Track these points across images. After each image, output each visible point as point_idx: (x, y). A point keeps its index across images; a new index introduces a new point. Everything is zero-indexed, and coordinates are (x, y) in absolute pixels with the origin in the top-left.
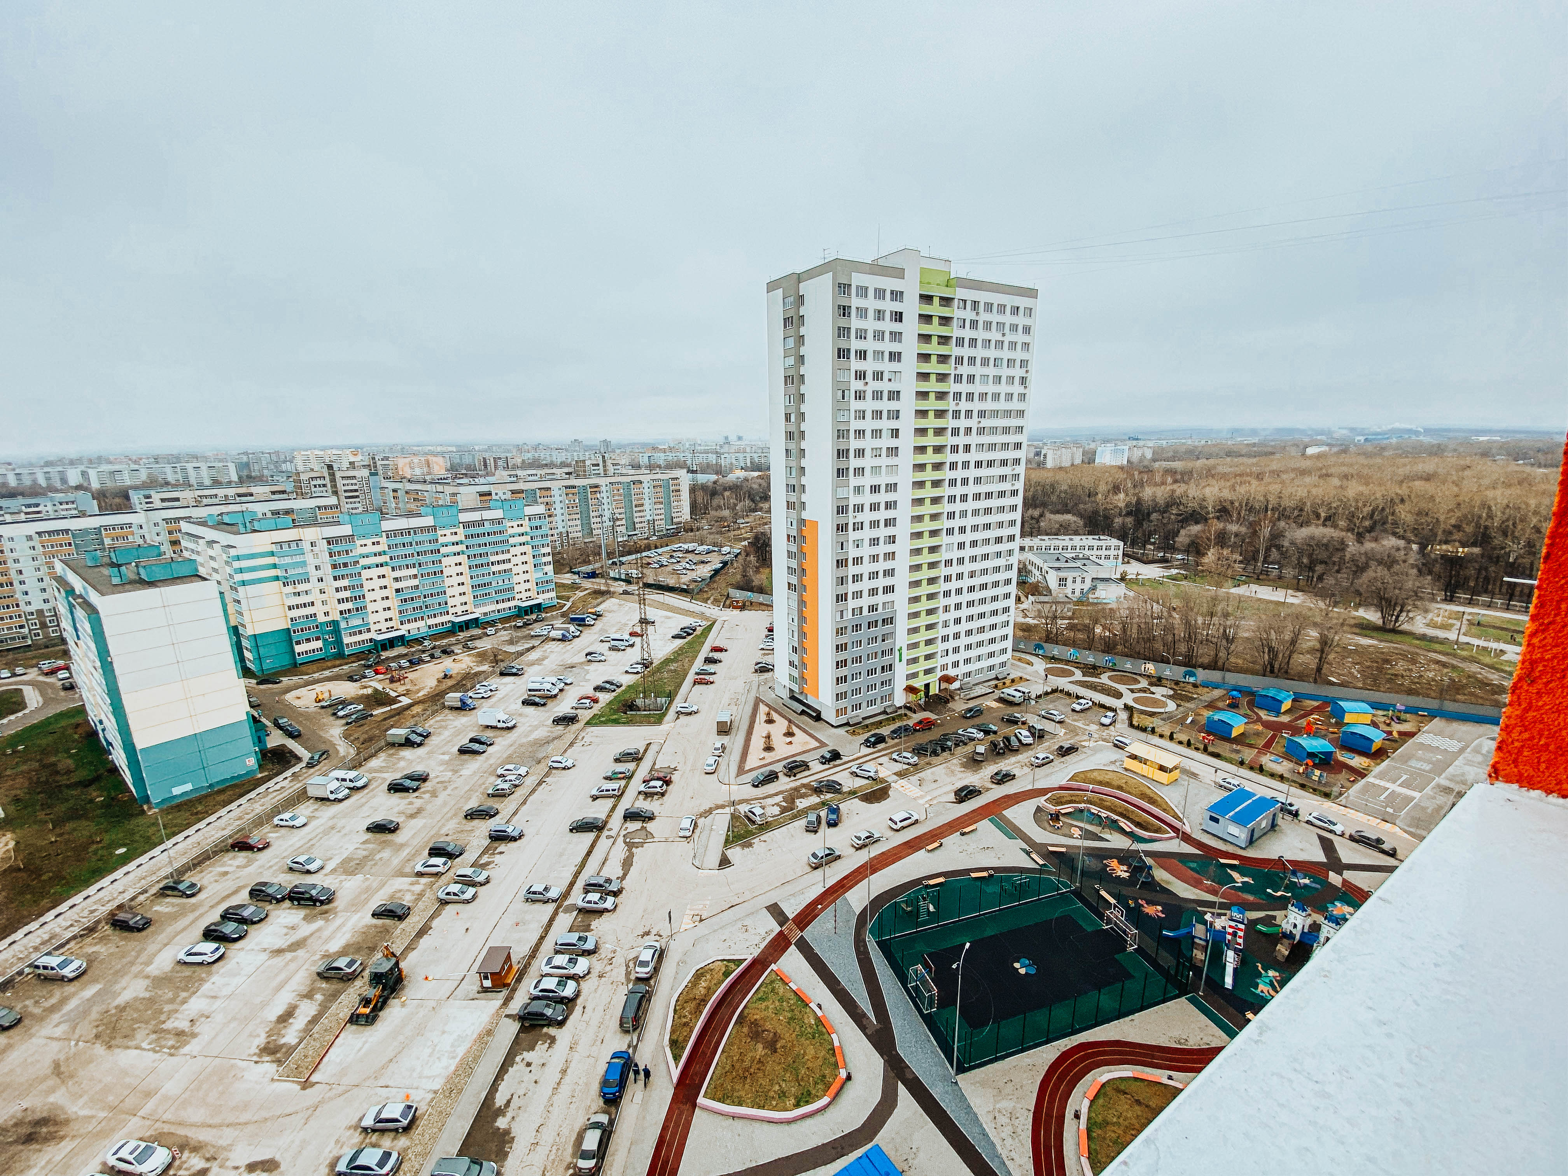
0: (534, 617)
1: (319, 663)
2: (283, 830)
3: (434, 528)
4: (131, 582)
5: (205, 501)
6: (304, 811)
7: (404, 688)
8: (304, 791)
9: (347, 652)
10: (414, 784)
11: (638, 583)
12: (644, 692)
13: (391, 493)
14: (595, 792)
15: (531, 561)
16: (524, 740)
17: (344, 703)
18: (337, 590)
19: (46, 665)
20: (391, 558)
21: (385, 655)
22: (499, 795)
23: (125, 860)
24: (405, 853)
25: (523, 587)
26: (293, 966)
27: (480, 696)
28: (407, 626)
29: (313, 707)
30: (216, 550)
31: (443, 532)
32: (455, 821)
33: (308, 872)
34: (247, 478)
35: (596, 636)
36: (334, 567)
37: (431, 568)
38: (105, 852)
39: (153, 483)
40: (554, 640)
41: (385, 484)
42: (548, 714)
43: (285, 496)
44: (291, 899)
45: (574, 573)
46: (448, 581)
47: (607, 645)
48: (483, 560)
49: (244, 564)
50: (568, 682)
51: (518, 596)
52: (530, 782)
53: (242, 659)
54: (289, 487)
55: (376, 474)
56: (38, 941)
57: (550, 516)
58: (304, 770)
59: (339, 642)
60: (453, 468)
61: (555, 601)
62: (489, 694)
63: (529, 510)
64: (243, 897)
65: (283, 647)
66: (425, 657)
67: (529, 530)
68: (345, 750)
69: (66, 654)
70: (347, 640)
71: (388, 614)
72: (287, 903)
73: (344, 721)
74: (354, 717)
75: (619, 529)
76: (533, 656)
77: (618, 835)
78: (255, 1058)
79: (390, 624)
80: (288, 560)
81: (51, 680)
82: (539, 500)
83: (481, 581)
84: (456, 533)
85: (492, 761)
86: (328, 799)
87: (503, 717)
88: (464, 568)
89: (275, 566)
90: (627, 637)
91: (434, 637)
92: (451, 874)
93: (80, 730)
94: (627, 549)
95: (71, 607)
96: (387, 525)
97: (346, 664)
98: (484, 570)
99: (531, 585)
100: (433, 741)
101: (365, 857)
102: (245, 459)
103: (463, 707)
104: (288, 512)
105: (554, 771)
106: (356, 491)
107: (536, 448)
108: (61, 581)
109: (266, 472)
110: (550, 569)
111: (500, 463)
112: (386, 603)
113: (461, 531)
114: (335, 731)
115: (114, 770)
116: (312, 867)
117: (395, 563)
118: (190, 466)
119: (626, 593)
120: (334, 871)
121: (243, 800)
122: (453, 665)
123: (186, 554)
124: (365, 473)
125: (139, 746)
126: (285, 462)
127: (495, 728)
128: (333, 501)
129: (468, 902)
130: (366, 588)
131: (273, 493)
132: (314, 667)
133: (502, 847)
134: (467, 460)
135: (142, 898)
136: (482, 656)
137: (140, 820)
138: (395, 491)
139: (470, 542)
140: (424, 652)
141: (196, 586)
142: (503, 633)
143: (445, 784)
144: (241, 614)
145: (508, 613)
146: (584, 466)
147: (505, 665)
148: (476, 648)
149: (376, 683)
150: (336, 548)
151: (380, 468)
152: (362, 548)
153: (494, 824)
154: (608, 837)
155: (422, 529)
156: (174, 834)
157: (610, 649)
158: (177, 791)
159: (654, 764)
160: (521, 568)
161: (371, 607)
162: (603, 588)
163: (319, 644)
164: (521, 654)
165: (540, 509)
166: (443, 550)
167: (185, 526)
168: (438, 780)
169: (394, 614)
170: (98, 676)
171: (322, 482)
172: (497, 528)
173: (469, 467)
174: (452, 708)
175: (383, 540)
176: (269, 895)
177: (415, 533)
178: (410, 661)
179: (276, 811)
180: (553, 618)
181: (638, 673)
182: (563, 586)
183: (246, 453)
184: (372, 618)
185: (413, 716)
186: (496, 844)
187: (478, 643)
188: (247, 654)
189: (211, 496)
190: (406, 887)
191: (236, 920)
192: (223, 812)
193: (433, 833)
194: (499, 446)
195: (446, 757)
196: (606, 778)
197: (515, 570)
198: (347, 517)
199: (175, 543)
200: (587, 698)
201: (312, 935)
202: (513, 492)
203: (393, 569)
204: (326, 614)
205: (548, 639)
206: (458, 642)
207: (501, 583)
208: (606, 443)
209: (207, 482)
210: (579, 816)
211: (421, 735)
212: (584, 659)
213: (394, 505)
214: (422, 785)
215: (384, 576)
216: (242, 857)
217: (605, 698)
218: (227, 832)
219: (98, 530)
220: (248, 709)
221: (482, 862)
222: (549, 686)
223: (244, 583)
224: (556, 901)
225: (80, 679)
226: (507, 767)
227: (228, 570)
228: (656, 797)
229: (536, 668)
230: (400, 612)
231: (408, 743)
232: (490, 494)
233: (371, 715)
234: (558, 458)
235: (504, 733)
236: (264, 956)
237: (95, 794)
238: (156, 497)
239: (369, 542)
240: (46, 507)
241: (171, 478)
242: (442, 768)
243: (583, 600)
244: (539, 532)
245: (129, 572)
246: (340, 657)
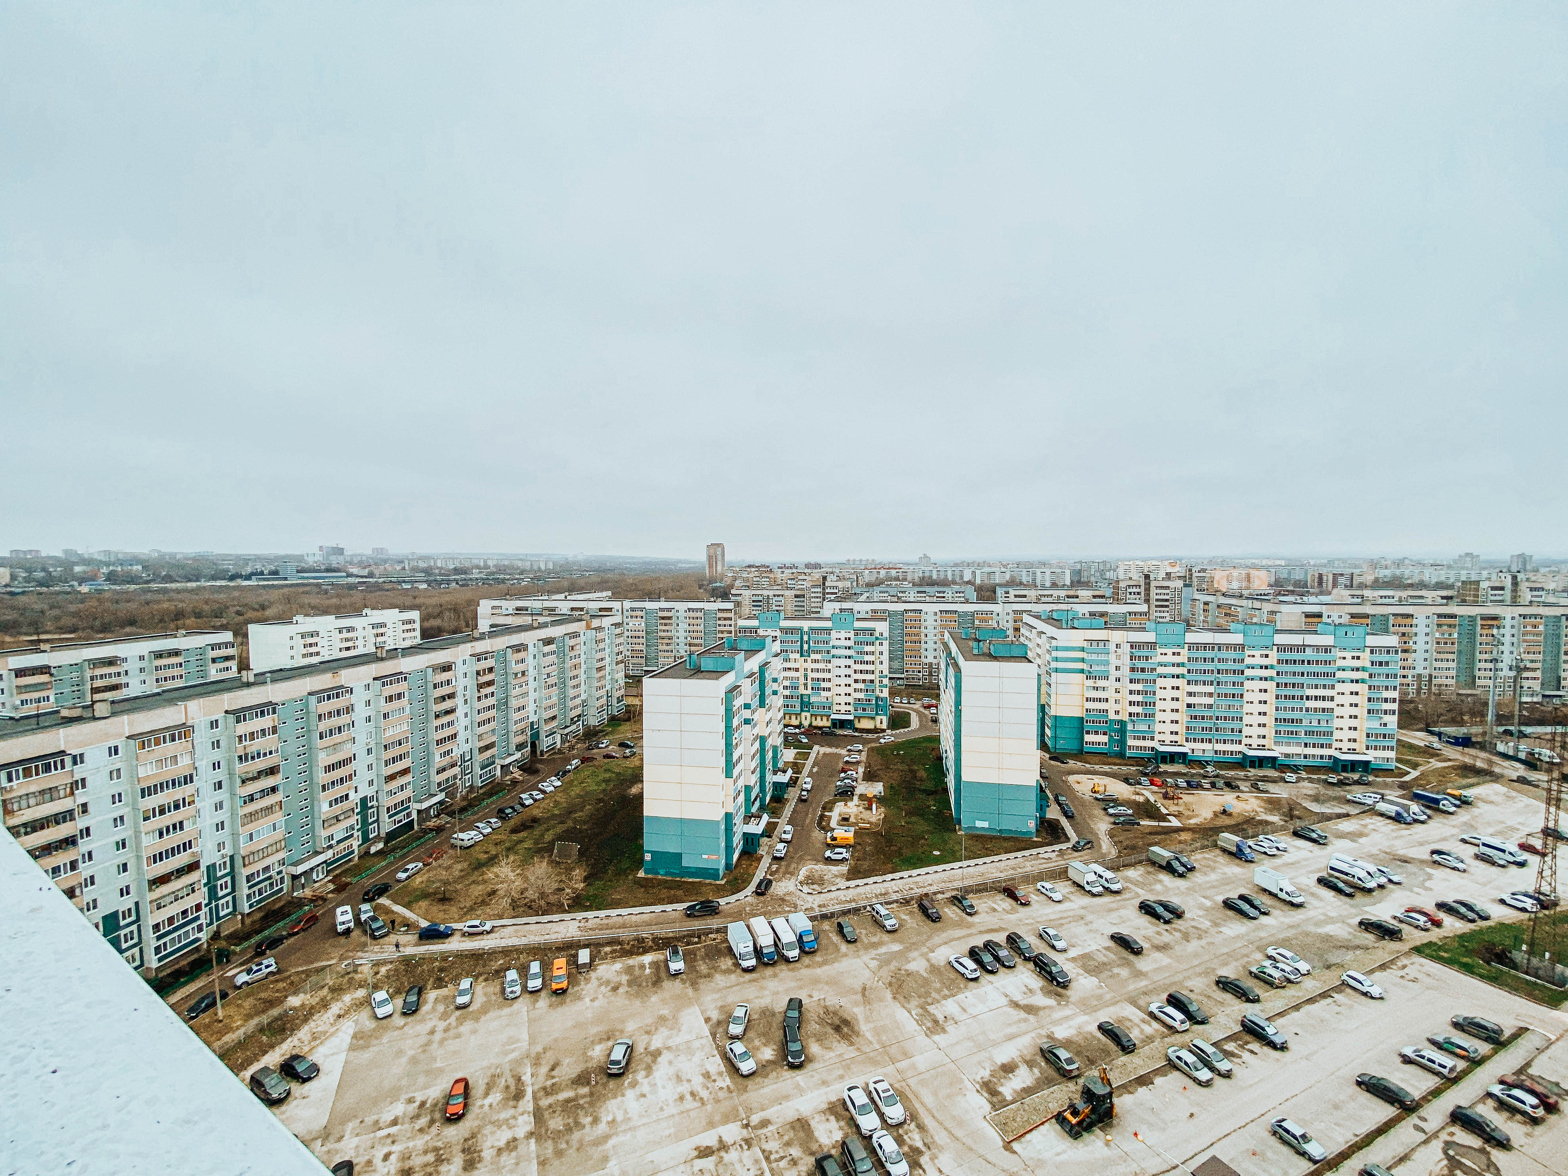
0: (1356, 776)
1: (1103, 756)
2: (1043, 897)
3: (1242, 647)
4: (984, 654)
5: (1044, 599)
6: (1061, 889)
7: (1176, 808)
8: (1065, 871)
9: (1128, 753)
10: (1167, 915)
11: (1549, 771)
12: (1531, 945)
13: (1202, 606)
14: (1409, 1052)
15: (1365, 705)
16: (1312, 929)
17: (1116, 802)
18: (1131, 692)
19: (926, 701)
20: (1189, 671)
21: (1163, 767)
22: (1269, 982)
23: (938, 861)
24: (1143, 983)
25: (1347, 734)
26: (1023, 1026)
27: (1263, 850)
28: (1192, 745)
29: (1088, 795)
30: (1043, 639)
31: (1251, 653)
32: (1205, 980)
33: (1053, 947)
34: (1078, 582)
35: (1455, 831)
36: (1133, 670)
37: (1230, 689)
38: (929, 849)
39: (1013, 583)
40: (1382, 815)
41: (1197, 596)
42: (1354, 911)
43: (1103, 600)
44: (1036, 964)
45: (1432, 733)
46: (1247, 708)
47: (1474, 850)
48: (1297, 692)
49: (1060, 654)
50: (1395, 878)
51: (1336, 745)
52: (1310, 987)
53: (1042, 734)
54: (1108, 592)
55: (1190, 586)
56: (878, 892)
57: (1405, 651)
58: (1070, 851)
59: (1122, 742)
60: (1278, 583)
61: (1393, 765)
62: (1275, 851)
63: (1372, 641)
64: (1000, 938)
65: (1075, 733)
66: (1205, 783)
67: (1368, 665)
68: (1106, 846)
69: (938, 696)
70: (1130, 742)
71: (1175, 728)
72: (1031, 965)
73: (1112, 820)
74: (1122, 819)
75: (1526, 683)
76: (1345, 826)
77: (1436, 1135)
78: (978, 1086)
79: (1174, 738)
80: (1094, 657)
81: (926, 712)
82: (1392, 629)
83: (1289, 715)
84: (1267, 656)
85: (1263, 934)
86: (1083, 888)
87: (1289, 888)
88: (1270, 697)
89: (1083, 660)
90: (1514, 849)
91: (1219, 765)
92: (1186, 1038)
93: (934, 753)
94: (1537, 715)
95: (947, 665)
96: (1191, 638)
97: (1126, 765)
98: (1296, 704)
99: (1360, 736)
100: (1196, 878)
101: (1104, 964)
102: (1079, 567)
103: (1237, 855)
104: (1103, 615)
105: (1348, 990)
106: (1167, 600)
107: (1399, 564)
108: (946, 645)
109: (1093, 579)
110: (1392, 720)
111: (1341, 580)
112: (1175, 716)
113: (1274, 655)
114: (1102, 826)
115: (946, 790)
116: (1059, 945)
117: (1193, 677)
118: (1038, 571)
119: (1522, 780)
120: (1074, 960)
121: (1019, 854)
122: (1235, 802)
123: (1022, 639)
124: (1180, 584)
125: (963, 779)
126: (1109, 570)
127: (1275, 896)
128: (1144, 608)
129: (1200, 1083)
130: (1158, 696)
131: (1094, 597)
132: (1097, 759)
133: (1255, 1046)
134: (1298, 575)
135: (940, 896)
136: (1274, 804)
137: (953, 836)
138: (1206, 603)
139: (1284, 668)
140: (1205, 777)
141: (1023, 666)
142: (1306, 784)
143: (1201, 934)
144: (1049, 695)
145: (1318, 762)
146: (1477, 590)
147: (1303, 824)
148: (1267, 792)
149: (1149, 793)
150: (1137, 653)
151: (1195, 580)
152: (1162, 656)
153: (1252, 1012)
154: (1417, 1128)
155: (1228, 646)
156: (970, 858)
157: (1477, 857)
158: (979, 824)
159: (1528, 1064)
160: (1348, 711)
161: (1159, 716)
162: (1479, 764)
163: (1105, 739)
164: (1328, 818)
165: (1392, 641)
166: (1248, 672)
167: (1026, 618)
168: (1194, 924)
169: (1180, 728)
170: (952, 718)
171: (1138, 590)
172: (1322, 656)
173: (1297, 584)
174: (1224, 850)
175: (1185, 652)
176: (1019, 948)
177: (1219, 649)
178: (1188, 783)
179: (1041, 877)
180: (1386, 785)
181: (1524, 910)
182: (1411, 747)
183: (1081, 562)
184: (1158, 727)
185: (1180, 842)
186: (1248, 1038)
187: (1270, 787)
188: (1047, 731)
189: (1048, 596)
190: (1137, 1021)
191: (992, 954)
192: (1004, 857)
193: (1176, 979)
194: (1344, 561)
195: (1208, 903)
196: (1434, 1043)
197: (1338, 711)
198: (1153, 625)
199: (1017, 630)
200: (1425, 914)
201: (1044, 1008)
202: (1353, 616)
203: (1189, 683)
204: (1117, 712)
205: (1372, 811)
206: (1247, 779)
207: (1315, 723)
208: (1524, 559)
209: (1048, 584)
210: (1376, 1071)
211: (1185, 866)
212: (1426, 856)
213: (1202, 618)
214: (1176, 921)
215: (1178, 688)
216: (1008, 903)
217: (1452, 926)
218: (1002, 875)
219: (973, 614)
220: (1039, 778)
221: (1226, 1047)
222: (1362, 874)
223: (1056, 670)
224: (1315, 1162)
225: (942, 718)
226: (1281, 951)
227: (1048, 657)
228: (1519, 1117)
229: (1346, 843)
230: (1188, 728)
231: (1169, 868)
232: (1319, 616)
233: (1138, 824)
234: (1431, 576)
235: (1286, 908)
236: (1004, 1001)
237: (932, 803)
238: (1012, 593)
239: (1169, 651)
240: (949, 594)
241: (1024, 581)
242: (1201, 913)
243: (1442, 774)
244: (1384, 670)
245: (984, 646)
246: (1121, 756)
